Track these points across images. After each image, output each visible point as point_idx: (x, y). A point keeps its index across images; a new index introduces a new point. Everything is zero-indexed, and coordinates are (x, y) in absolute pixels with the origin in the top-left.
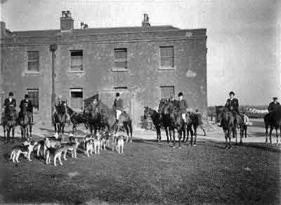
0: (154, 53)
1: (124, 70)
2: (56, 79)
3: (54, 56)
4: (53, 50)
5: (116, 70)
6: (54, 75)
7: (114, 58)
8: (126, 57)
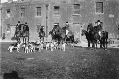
0: (93, 6)
1: (78, 14)
2: (48, 19)
3: (47, 9)
4: (47, 6)
5: (74, 15)
6: (47, 18)
7: (73, 9)
8: (79, 9)
